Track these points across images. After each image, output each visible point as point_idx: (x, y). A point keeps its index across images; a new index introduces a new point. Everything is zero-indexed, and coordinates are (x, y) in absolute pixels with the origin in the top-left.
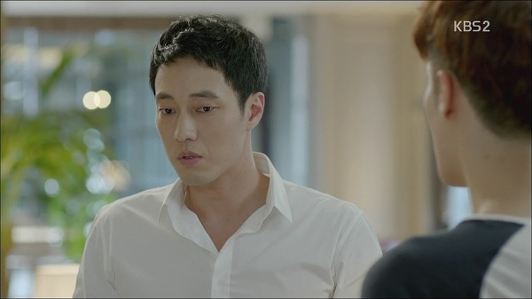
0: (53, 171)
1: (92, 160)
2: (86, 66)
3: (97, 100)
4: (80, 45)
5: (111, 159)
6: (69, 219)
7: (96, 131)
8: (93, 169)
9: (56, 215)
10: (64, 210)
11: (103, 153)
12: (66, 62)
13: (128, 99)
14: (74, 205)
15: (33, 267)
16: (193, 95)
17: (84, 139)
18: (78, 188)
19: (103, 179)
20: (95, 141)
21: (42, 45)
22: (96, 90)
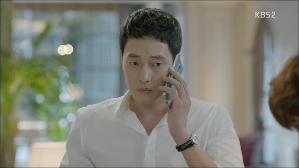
0: (41, 90)
1: (63, 84)
2: (59, 31)
3: (65, 50)
4: (56, 19)
5: (74, 82)
6: (50, 117)
7: (65, 67)
8: (63, 88)
9: (42, 115)
10: (47, 112)
11: (69, 79)
12: (48, 28)
13: (83, 49)
14: (52, 109)
15: (30, 144)
16: (152, 57)
17: (58, 72)
18: (55, 99)
19: (69, 94)
20: (64, 73)
21: (35, 19)
22: (65, 44)
